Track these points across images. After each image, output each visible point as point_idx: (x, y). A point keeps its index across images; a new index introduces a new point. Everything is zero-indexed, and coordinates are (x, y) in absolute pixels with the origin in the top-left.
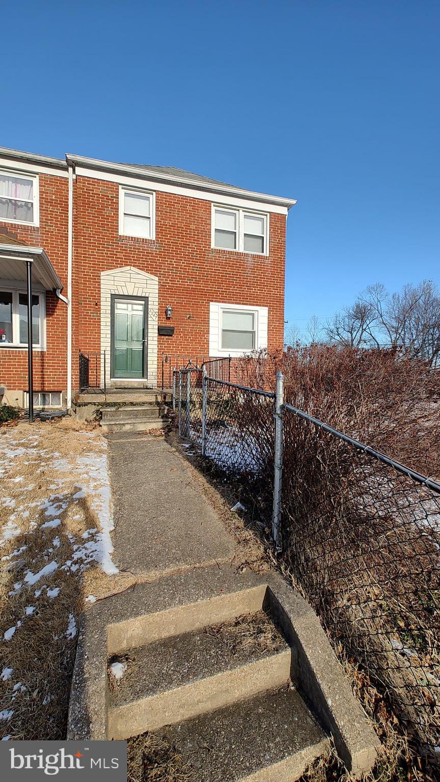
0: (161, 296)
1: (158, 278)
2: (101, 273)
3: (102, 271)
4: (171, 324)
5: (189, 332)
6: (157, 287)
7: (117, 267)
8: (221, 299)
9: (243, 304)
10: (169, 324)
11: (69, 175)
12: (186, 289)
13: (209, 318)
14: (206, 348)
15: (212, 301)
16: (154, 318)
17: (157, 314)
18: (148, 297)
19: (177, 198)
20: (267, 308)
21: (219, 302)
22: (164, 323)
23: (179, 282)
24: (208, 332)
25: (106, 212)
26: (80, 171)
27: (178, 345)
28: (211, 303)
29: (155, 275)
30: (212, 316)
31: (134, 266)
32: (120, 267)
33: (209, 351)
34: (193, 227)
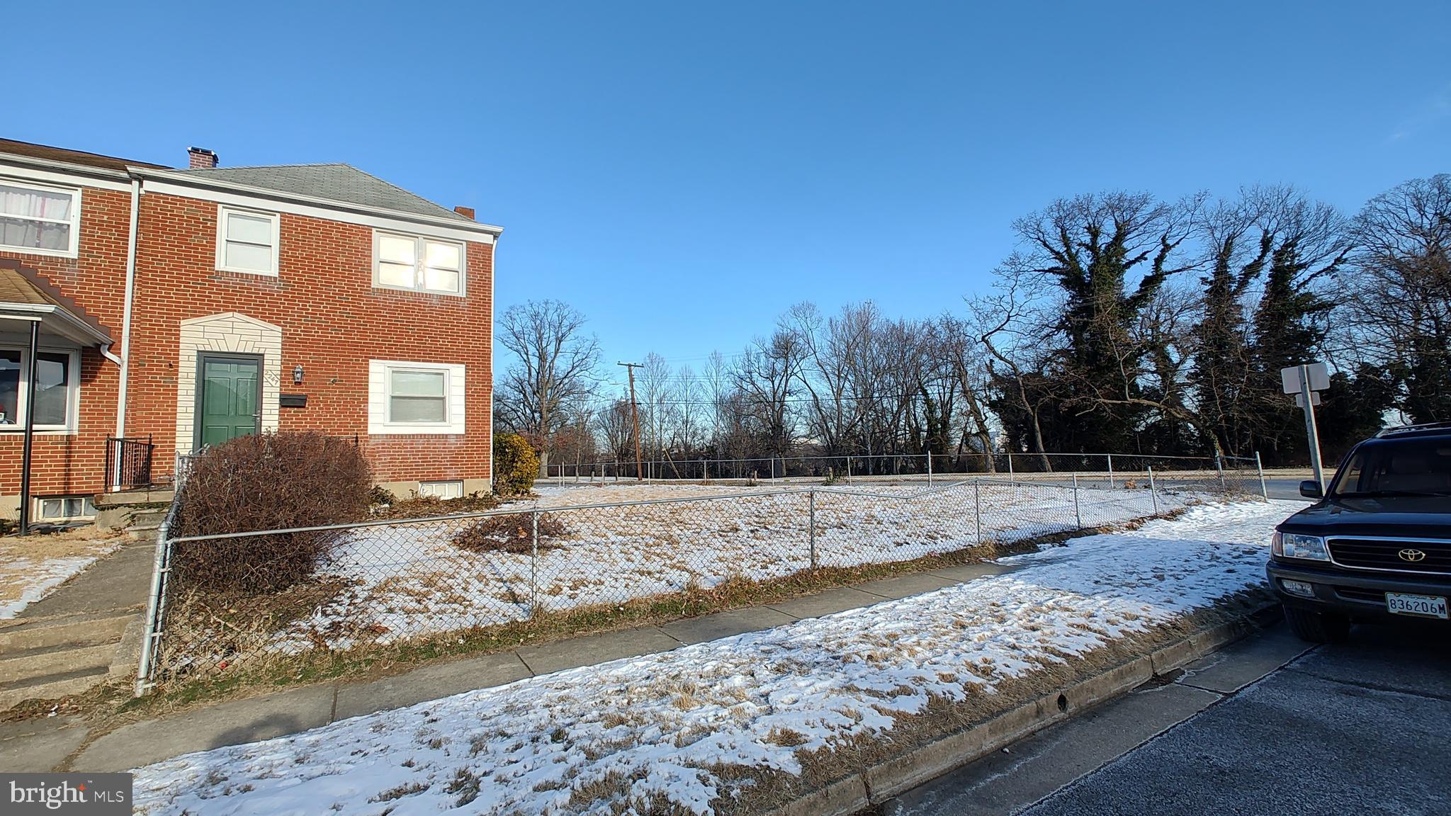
0: (286, 353)
1: (281, 328)
2: (182, 321)
3: (183, 319)
4: (304, 391)
5: (334, 402)
6: (280, 340)
7: (211, 313)
8: (387, 355)
9: (423, 361)
10: (298, 391)
11: (133, 189)
12: (330, 343)
13: (368, 382)
14: (363, 423)
15: (374, 358)
16: (273, 383)
17: (279, 377)
18: (263, 355)
19: (315, 221)
20: (464, 366)
21: (386, 359)
22: (291, 390)
23: (316, 333)
24: (366, 401)
25: (194, 240)
26: (149, 186)
27: (315, 419)
28: (371, 360)
29: (278, 324)
30: (372, 378)
31: (239, 312)
32: (215, 313)
33: (367, 427)
34: (341, 259)
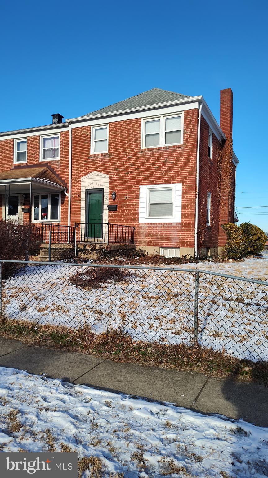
0: (111, 186)
1: (109, 176)
2: (82, 178)
3: (82, 177)
4: (116, 203)
5: (126, 208)
6: (108, 181)
7: (89, 173)
8: (147, 182)
9: (162, 184)
10: (115, 203)
11: (69, 129)
12: (125, 180)
13: (139, 197)
14: (137, 217)
15: (141, 185)
16: (106, 200)
17: (108, 197)
18: (103, 188)
19: (120, 123)
20: (181, 184)
21: (146, 185)
22: (112, 203)
23: (121, 176)
24: (138, 207)
26: (74, 126)
27: (120, 216)
28: (140, 186)
29: (107, 174)
30: (141, 195)
31: (97, 171)
32: (90, 173)
33: (138, 219)
34: (129, 138)
